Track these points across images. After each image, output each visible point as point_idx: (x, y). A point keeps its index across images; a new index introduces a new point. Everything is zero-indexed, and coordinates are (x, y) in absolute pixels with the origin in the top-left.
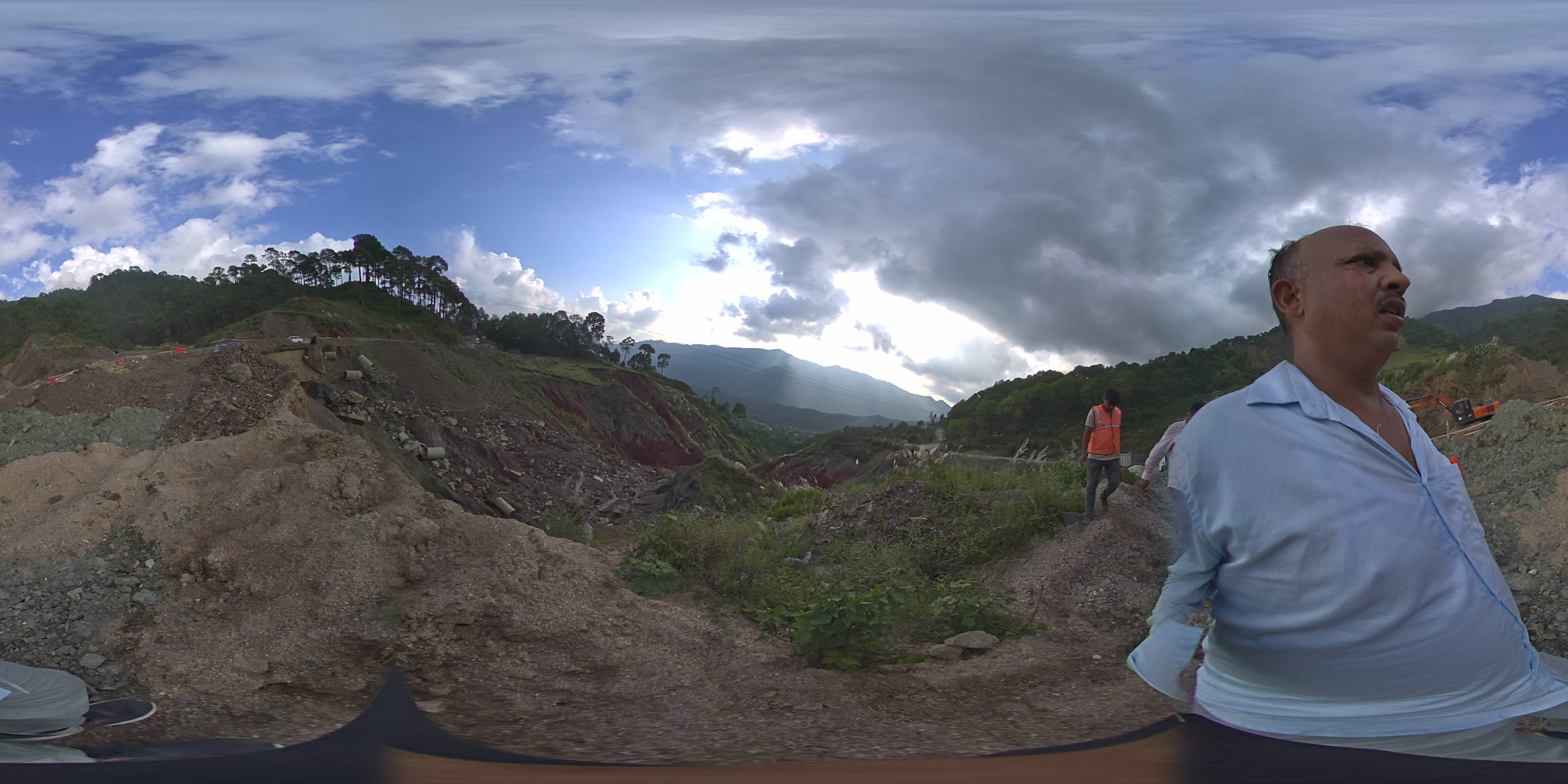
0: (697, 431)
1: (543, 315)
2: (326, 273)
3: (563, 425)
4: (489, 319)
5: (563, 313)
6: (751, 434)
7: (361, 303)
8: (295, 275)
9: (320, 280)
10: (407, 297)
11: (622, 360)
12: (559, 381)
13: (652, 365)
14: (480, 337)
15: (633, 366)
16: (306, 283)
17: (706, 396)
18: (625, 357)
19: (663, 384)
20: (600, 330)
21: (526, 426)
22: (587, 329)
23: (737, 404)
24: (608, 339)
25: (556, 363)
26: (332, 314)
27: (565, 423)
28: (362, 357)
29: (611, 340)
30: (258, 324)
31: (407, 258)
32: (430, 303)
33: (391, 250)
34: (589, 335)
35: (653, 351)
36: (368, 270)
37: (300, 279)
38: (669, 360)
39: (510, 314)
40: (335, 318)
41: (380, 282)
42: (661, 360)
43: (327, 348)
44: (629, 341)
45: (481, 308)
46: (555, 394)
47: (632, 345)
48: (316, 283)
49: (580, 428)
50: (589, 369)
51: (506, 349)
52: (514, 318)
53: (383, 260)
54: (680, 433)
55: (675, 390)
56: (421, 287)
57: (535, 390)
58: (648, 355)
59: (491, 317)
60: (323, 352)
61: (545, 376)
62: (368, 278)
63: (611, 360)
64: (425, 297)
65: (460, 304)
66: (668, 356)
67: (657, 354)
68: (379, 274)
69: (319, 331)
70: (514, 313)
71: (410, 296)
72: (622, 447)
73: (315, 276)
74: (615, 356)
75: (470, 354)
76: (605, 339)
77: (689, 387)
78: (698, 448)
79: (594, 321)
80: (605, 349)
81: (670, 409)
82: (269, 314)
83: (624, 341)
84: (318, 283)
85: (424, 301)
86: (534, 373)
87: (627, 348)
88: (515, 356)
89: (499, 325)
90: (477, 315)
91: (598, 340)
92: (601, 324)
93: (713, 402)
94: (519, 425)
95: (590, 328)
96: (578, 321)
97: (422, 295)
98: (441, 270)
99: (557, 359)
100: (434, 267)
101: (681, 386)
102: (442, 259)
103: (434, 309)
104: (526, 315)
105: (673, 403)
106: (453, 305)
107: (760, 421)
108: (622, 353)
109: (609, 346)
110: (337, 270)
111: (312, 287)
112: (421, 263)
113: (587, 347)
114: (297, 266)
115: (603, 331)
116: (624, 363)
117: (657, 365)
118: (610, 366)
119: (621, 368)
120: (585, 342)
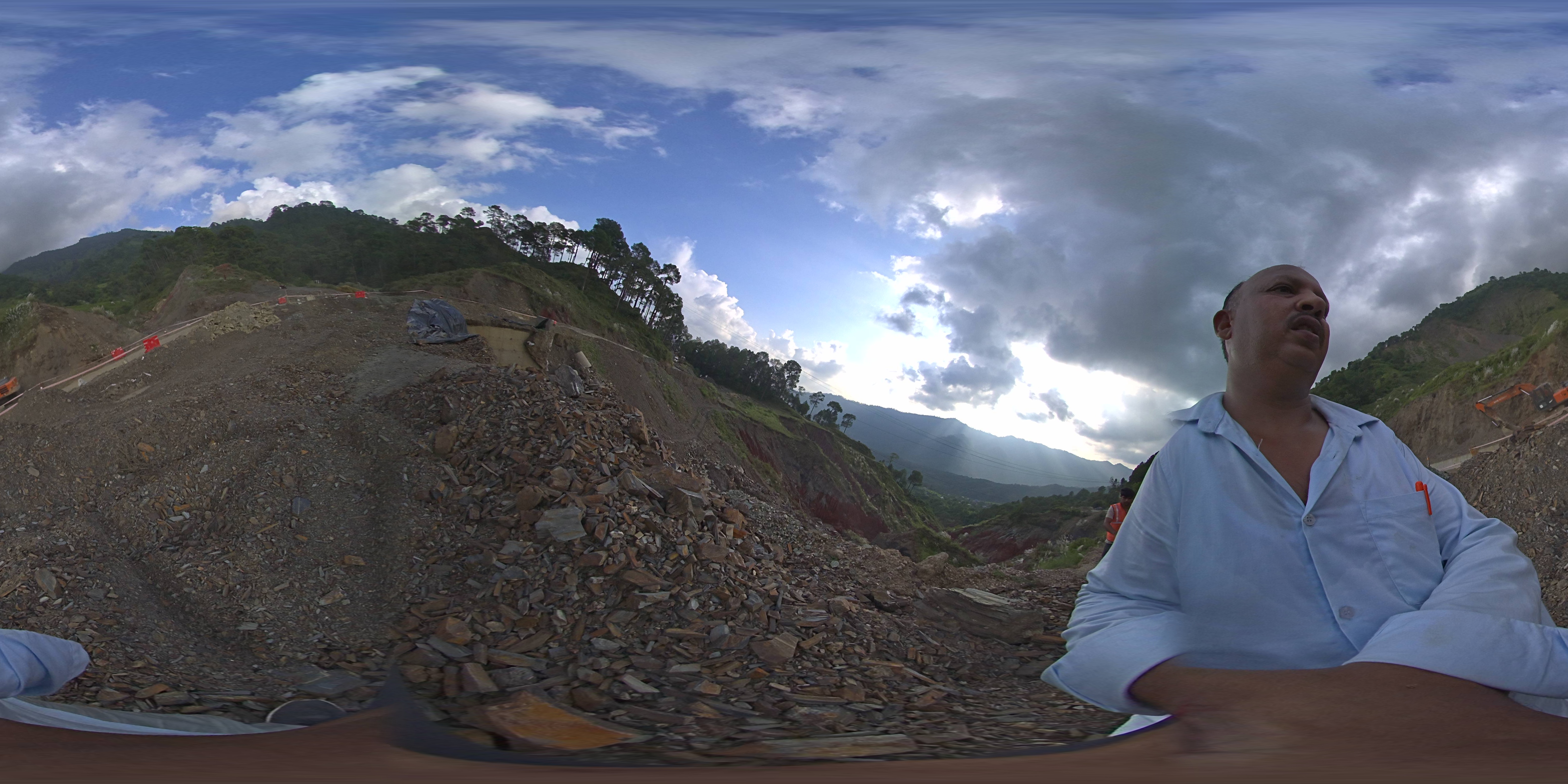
0: (876, 495)
1: (745, 351)
2: (548, 246)
3: (757, 473)
4: (693, 340)
5: (765, 354)
6: (924, 501)
8: (514, 240)
11: (810, 413)
12: (755, 426)
13: (837, 423)
14: (679, 357)
15: (818, 421)
16: (523, 251)
17: (884, 461)
18: (813, 411)
19: (845, 444)
23: (913, 471)
24: (800, 389)
25: (751, 405)
26: (551, 292)
27: (759, 472)
31: (640, 258)
35: (841, 408)
37: (518, 246)
38: (853, 421)
39: (712, 341)
40: (554, 297)
42: (846, 419)
46: (750, 438)
47: (822, 399)
49: (773, 480)
52: (716, 347)
54: (861, 496)
55: (857, 452)
57: (734, 430)
58: (835, 413)
59: (694, 338)
61: (743, 418)
65: (668, 318)
66: (853, 416)
67: (843, 413)
70: (716, 340)
72: (806, 504)
73: (534, 246)
74: (804, 408)
76: (797, 389)
77: (869, 450)
78: (876, 512)
80: (795, 399)
81: (853, 470)
82: (477, 272)
83: (816, 394)
84: (536, 255)
86: (734, 412)
87: (816, 402)
88: (716, 389)
89: (702, 349)
92: (796, 372)
96: (777, 365)
99: (754, 402)
100: (666, 276)
101: (862, 449)
102: (677, 269)
104: (729, 347)
105: (855, 465)
106: (663, 316)
107: (931, 489)
108: (811, 406)
109: (801, 397)
110: (560, 247)
111: (527, 257)
112: (656, 267)
114: (518, 232)
115: (798, 381)
116: (810, 416)
117: (840, 424)
118: (798, 417)
119: (807, 421)
120: (778, 387)
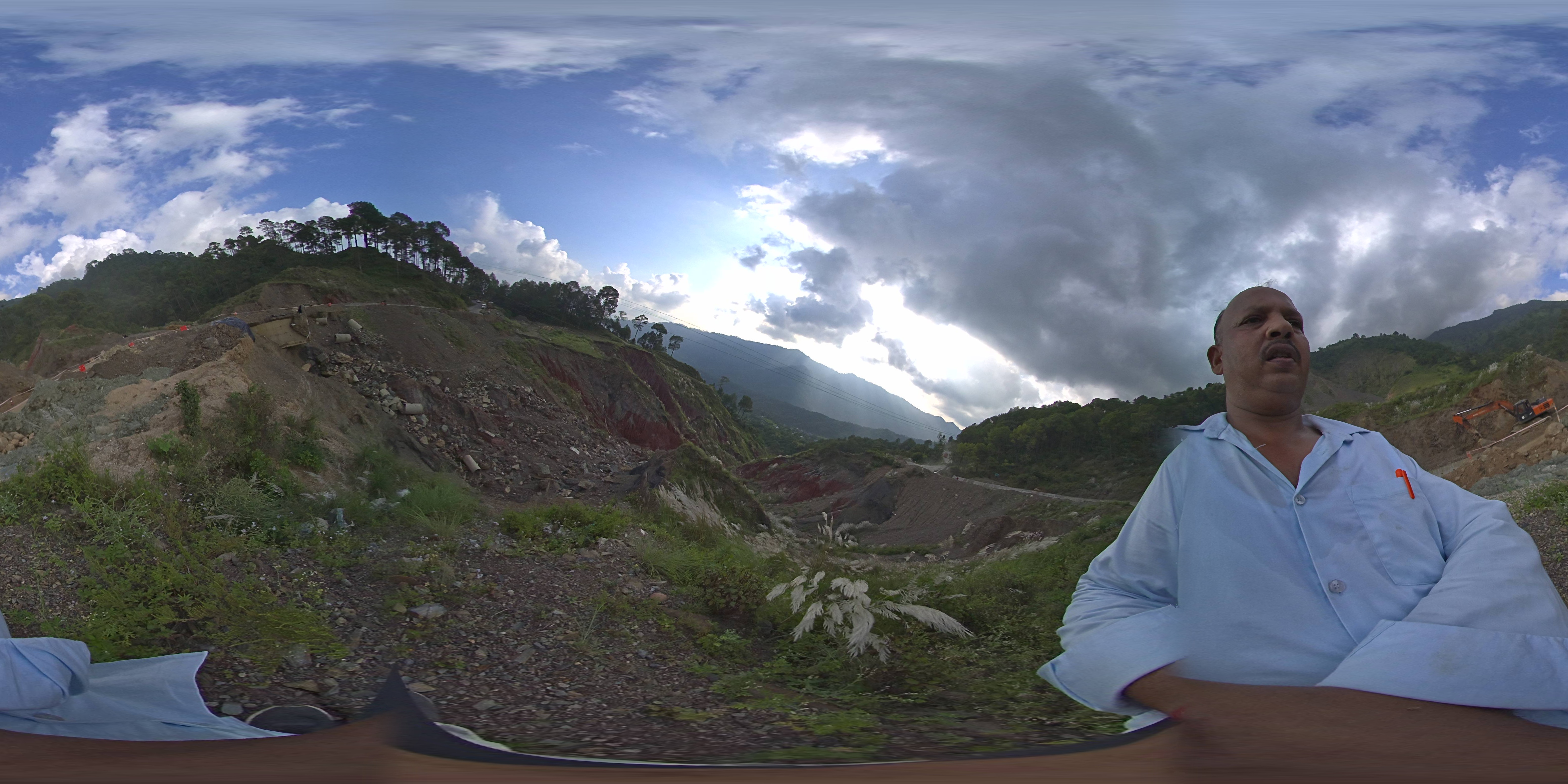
0: (698, 418)
2: (326, 240)
4: (499, 284)
5: (577, 284)
6: (754, 428)
8: (290, 244)
9: (320, 247)
12: (559, 351)
13: (662, 345)
14: (487, 303)
15: (642, 345)
16: (303, 250)
17: (713, 384)
18: (634, 333)
19: (670, 365)
20: (612, 304)
21: (512, 391)
22: (598, 302)
23: (744, 397)
24: (620, 314)
26: (328, 281)
27: (554, 391)
28: (353, 322)
29: (623, 316)
31: (405, 224)
32: (434, 267)
33: (387, 215)
34: (598, 308)
35: (666, 333)
37: (297, 248)
38: (680, 345)
39: (521, 281)
40: (329, 285)
42: (674, 343)
43: (318, 315)
44: (643, 320)
45: (492, 274)
46: (551, 362)
47: (645, 323)
48: (314, 251)
49: (570, 398)
50: (595, 342)
51: (512, 316)
54: (678, 418)
55: (682, 374)
56: (425, 251)
57: (531, 356)
58: (660, 335)
59: (501, 282)
61: (545, 344)
62: (368, 244)
63: (620, 335)
64: (430, 261)
66: (681, 339)
67: (670, 335)
70: (527, 280)
73: (312, 244)
75: (471, 317)
76: (616, 314)
77: (697, 372)
79: (608, 295)
82: (266, 286)
83: (637, 319)
84: (318, 250)
85: (428, 265)
87: (639, 326)
88: (519, 323)
89: (509, 291)
90: (487, 281)
91: (609, 314)
92: (614, 298)
93: (720, 391)
94: (504, 389)
95: (601, 301)
96: (591, 293)
98: (442, 235)
99: (562, 329)
100: (434, 232)
101: (690, 371)
102: (444, 225)
103: (437, 274)
104: (537, 283)
106: (459, 270)
108: (632, 330)
109: (620, 321)
111: (310, 254)
112: (422, 228)
113: (597, 319)
114: (292, 235)
115: (616, 306)
116: (633, 340)
117: (666, 346)
118: (618, 342)
120: (596, 315)
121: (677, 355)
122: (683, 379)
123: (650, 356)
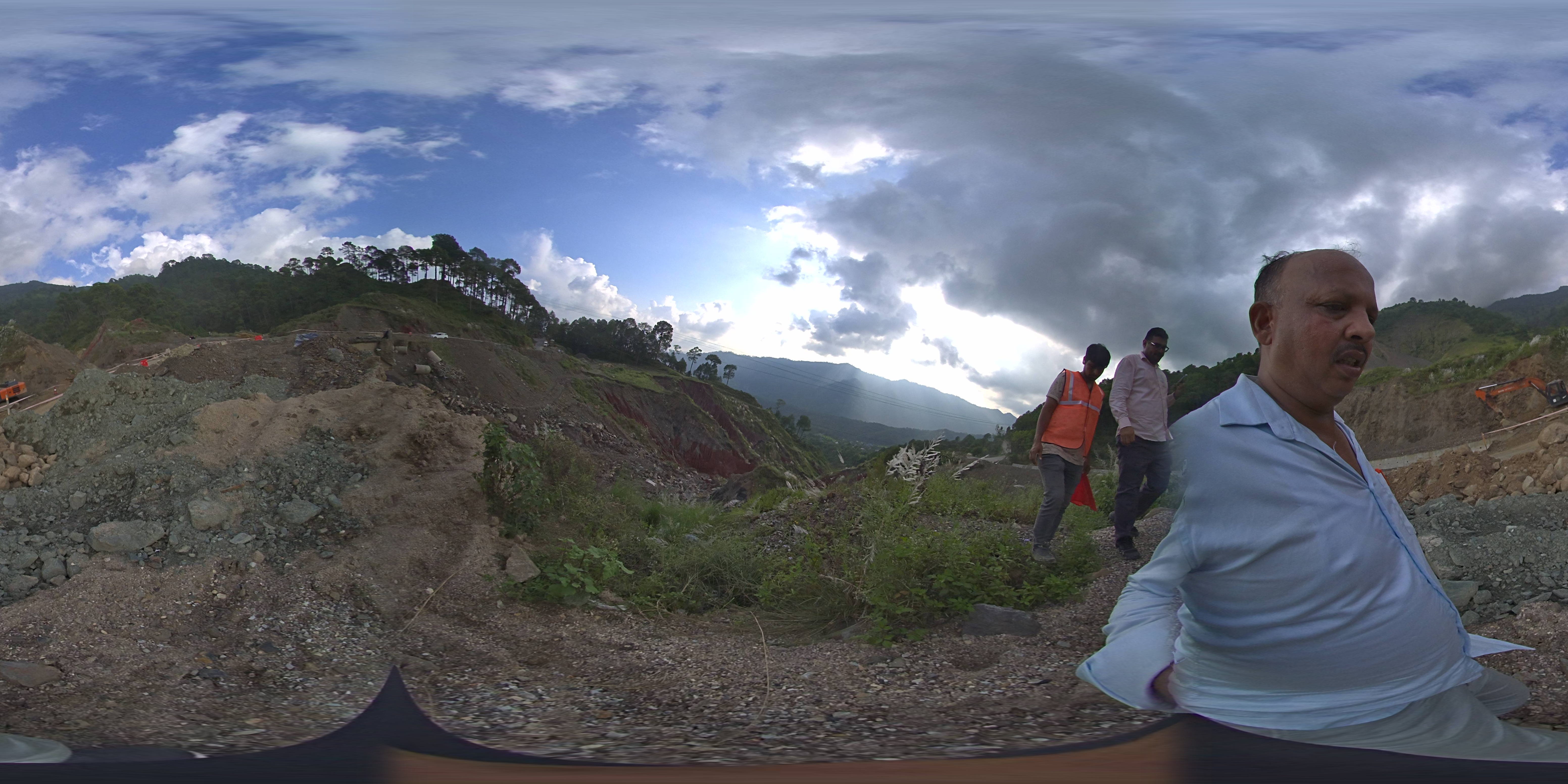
0: (759, 442)
1: (612, 321)
2: (403, 269)
3: (622, 429)
4: (559, 323)
5: (632, 321)
6: (816, 447)
7: (434, 301)
8: (371, 270)
9: (396, 276)
10: (480, 298)
11: (688, 370)
12: (622, 388)
13: (718, 376)
14: (549, 341)
15: (699, 376)
16: (381, 278)
17: (770, 408)
18: (691, 367)
19: (727, 394)
20: (667, 339)
21: (584, 428)
22: (655, 337)
23: (801, 417)
24: (676, 348)
25: (621, 369)
26: (406, 310)
27: (623, 427)
28: (432, 353)
29: (679, 350)
30: (332, 316)
31: (481, 260)
32: (501, 304)
33: (467, 250)
34: (656, 344)
35: (720, 362)
36: (444, 268)
37: (376, 274)
38: (735, 371)
39: (580, 319)
40: (408, 314)
41: (455, 281)
42: (727, 371)
43: (398, 343)
44: (696, 351)
45: (552, 312)
46: (617, 399)
47: (699, 355)
48: (391, 279)
49: (638, 434)
50: (654, 377)
51: (574, 353)
52: (584, 324)
53: (459, 260)
54: (741, 444)
55: (739, 402)
56: (494, 288)
57: (598, 394)
58: (715, 366)
59: (561, 321)
60: (395, 346)
61: (609, 381)
62: (443, 277)
63: (678, 369)
64: (496, 298)
65: (531, 307)
66: (734, 367)
67: (723, 365)
68: (454, 273)
69: (392, 327)
70: (584, 318)
71: (482, 297)
72: (680, 454)
73: (391, 272)
74: (682, 365)
75: (535, 355)
76: (672, 348)
77: (753, 399)
78: (759, 461)
79: (663, 330)
80: (671, 358)
81: (733, 420)
82: (343, 307)
83: (691, 351)
84: (394, 279)
85: (496, 302)
86: (598, 377)
87: (694, 358)
88: (582, 361)
89: (569, 329)
90: (548, 319)
91: (666, 349)
92: (669, 333)
93: (777, 415)
94: (577, 426)
95: (658, 336)
96: (647, 329)
97: (494, 296)
98: (513, 273)
99: (623, 366)
100: (507, 270)
101: (746, 398)
102: (515, 262)
103: (504, 311)
104: (596, 321)
105: (736, 414)
106: (524, 307)
107: (825, 435)
108: (689, 363)
109: (676, 355)
110: (413, 267)
111: (387, 282)
112: (496, 264)
113: (653, 355)
114: (373, 262)
115: (671, 340)
116: (690, 372)
117: (722, 376)
118: (675, 375)
119: (687, 377)
120: (653, 350)
121: (733, 384)
122: (742, 406)
123: (708, 387)
